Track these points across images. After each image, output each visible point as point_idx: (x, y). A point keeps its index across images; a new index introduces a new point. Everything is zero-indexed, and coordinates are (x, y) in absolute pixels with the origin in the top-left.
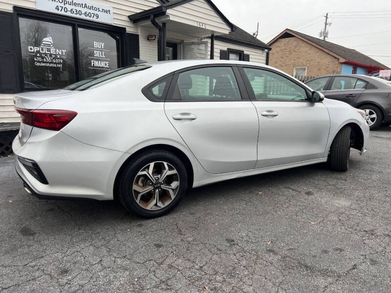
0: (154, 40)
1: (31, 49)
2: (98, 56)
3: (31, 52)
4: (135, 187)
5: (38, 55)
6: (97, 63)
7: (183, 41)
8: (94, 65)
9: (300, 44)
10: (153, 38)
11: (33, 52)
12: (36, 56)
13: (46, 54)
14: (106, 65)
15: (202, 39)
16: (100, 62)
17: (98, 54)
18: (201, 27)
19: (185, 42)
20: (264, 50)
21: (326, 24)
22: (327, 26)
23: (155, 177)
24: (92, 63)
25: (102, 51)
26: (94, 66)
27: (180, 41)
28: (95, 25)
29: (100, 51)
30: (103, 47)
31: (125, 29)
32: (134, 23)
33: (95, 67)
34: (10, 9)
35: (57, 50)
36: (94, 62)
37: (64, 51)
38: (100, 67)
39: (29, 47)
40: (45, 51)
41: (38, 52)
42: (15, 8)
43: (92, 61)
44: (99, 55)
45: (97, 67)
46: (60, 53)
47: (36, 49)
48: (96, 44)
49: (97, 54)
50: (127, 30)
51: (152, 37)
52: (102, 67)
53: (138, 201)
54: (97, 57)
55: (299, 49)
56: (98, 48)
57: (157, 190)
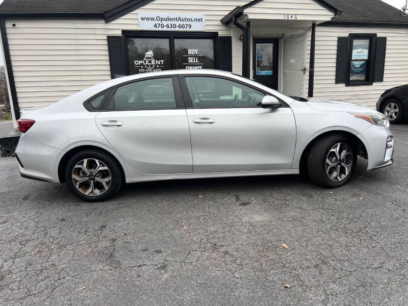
1: (137, 63)
3: (137, 65)
4: (74, 176)
5: (142, 67)
7: (283, 35)
11: (138, 65)
12: (140, 68)
13: (148, 66)
16: (193, 67)
18: (290, 19)
23: (90, 170)
25: (195, 57)
27: (281, 36)
28: (188, 34)
29: (193, 57)
30: (196, 54)
31: (217, 33)
32: (227, 26)
34: (119, 33)
35: (157, 61)
37: (162, 61)
39: (135, 61)
40: (147, 63)
41: (142, 64)
42: (124, 32)
43: (187, 67)
44: (193, 61)
46: (159, 63)
47: (140, 62)
48: (190, 52)
49: (191, 60)
50: (219, 33)
53: (77, 187)
54: (191, 63)
56: (191, 55)
57: (92, 181)
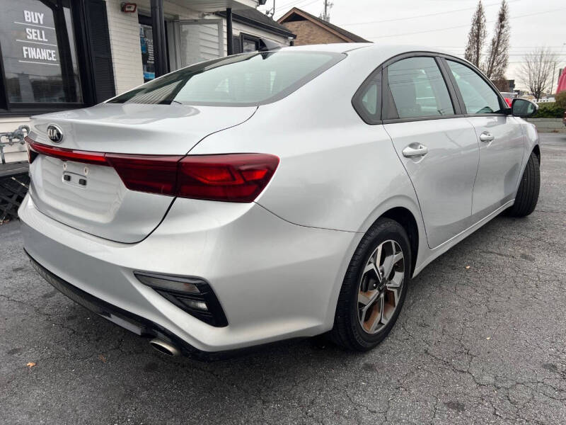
0: (134, 12)
2: (34, 38)
6: (33, 53)
8: (27, 55)
9: (314, 32)
10: (132, 9)
14: (50, 55)
15: (205, 15)
16: (38, 50)
17: (34, 35)
19: (180, 18)
20: (287, 38)
21: (326, 5)
22: (328, 7)
24: (25, 53)
25: (41, 30)
26: (28, 58)
27: (173, 18)
29: (37, 28)
30: (42, 22)
33: (31, 60)
36: (27, 50)
38: (39, 60)
43: (24, 48)
44: (36, 37)
45: (34, 60)
48: (29, 16)
49: (32, 35)
51: (130, 7)
52: (44, 60)
54: (32, 40)
55: (314, 39)
56: (31, 23)
